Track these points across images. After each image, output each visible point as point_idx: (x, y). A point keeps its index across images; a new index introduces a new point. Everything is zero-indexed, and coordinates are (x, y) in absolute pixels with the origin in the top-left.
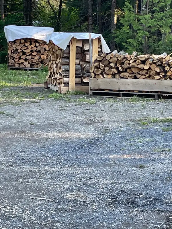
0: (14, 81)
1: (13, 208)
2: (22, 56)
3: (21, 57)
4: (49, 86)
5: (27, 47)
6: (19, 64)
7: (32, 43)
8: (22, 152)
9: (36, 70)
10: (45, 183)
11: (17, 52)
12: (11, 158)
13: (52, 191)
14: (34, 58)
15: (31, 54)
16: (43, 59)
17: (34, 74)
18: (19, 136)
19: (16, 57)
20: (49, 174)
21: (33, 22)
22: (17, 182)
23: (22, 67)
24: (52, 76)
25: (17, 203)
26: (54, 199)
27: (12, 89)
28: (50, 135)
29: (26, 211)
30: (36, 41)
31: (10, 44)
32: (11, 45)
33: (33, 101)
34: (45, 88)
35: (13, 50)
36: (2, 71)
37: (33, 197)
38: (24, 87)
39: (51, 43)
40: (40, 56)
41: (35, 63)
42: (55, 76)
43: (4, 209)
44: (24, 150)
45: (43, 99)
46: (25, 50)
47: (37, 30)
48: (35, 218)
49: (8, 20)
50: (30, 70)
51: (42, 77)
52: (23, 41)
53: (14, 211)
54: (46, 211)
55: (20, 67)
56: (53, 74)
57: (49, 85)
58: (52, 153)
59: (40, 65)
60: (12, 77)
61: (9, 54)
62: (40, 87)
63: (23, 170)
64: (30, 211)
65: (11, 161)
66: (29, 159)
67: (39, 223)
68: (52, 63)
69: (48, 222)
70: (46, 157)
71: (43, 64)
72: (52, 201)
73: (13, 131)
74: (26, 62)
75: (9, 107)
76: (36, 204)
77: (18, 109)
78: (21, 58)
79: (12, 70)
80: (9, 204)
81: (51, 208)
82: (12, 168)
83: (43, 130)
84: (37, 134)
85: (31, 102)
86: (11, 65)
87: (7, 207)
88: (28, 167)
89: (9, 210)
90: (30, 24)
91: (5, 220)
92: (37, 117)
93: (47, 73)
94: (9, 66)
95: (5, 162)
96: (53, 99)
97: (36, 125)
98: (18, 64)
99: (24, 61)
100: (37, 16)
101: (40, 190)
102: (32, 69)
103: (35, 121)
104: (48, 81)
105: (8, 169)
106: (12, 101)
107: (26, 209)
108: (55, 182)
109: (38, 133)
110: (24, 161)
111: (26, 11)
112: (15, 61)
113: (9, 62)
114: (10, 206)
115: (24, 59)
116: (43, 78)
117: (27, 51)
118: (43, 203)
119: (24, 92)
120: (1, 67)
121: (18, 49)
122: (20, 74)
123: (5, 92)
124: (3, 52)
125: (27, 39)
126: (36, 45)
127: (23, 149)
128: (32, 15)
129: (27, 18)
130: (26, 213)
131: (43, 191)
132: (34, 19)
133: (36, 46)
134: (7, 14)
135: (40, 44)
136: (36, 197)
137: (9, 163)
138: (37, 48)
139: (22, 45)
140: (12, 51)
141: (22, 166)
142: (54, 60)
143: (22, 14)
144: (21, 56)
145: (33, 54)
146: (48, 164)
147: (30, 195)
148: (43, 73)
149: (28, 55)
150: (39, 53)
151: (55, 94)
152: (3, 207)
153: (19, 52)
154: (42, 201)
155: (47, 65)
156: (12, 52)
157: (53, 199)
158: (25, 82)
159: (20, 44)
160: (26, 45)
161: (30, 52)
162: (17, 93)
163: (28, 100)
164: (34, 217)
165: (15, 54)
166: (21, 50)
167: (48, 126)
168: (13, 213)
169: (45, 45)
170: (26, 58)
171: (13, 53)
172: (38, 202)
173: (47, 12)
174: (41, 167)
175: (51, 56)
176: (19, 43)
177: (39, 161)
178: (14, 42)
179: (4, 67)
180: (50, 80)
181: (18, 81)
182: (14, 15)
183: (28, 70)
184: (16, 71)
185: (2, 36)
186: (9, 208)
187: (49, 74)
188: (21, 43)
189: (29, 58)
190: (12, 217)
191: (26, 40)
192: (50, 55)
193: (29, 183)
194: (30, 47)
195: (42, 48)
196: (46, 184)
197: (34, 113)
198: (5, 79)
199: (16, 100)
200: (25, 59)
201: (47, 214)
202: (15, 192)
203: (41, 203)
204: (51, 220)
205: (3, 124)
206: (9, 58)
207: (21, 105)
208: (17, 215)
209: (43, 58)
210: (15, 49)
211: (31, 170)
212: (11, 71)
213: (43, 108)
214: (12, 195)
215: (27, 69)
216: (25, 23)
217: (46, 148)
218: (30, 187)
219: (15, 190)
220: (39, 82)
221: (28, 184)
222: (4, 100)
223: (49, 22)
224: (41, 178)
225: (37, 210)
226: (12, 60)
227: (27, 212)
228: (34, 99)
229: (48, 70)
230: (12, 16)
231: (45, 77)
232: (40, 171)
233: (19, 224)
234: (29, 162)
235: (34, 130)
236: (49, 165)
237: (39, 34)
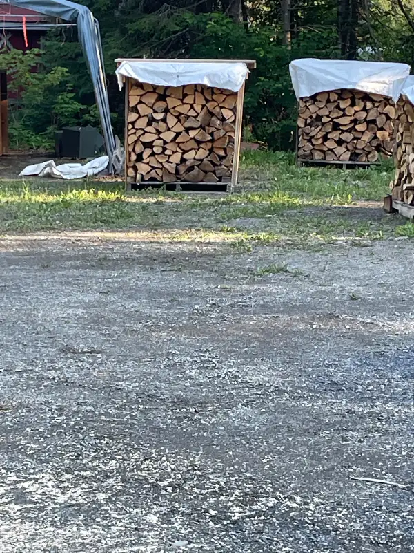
0: (310, 193)
1: (309, 501)
2: (330, 132)
3: (329, 136)
4: (394, 206)
5: (343, 110)
6: (323, 152)
7: (357, 100)
8: (329, 366)
9: (364, 166)
10: (387, 444)
11: (319, 123)
12: (303, 380)
13: (404, 464)
14: (360, 138)
15: (354, 127)
16: (383, 141)
17: (359, 178)
18: (322, 326)
19: (317, 134)
20: (397, 422)
21: (359, 50)
22: (317, 438)
23: (330, 159)
24: (405, 182)
25: (317, 488)
26: (410, 483)
27: (306, 214)
28: (397, 325)
29: (340, 509)
30: (366, 97)
31: (302, 104)
32: (306, 106)
33: (357, 242)
34: (385, 210)
35: (311, 117)
36: (282, 169)
37: (357, 476)
38: (335, 207)
39: (403, 101)
40: (375, 134)
41: (363, 149)
42: (410, 182)
43: (288, 503)
44: (334, 360)
45: (381, 238)
46: (338, 118)
47: (368, 69)
48: (361, 527)
49: (299, 45)
50: (349, 167)
51: (379, 185)
52: (334, 97)
53: (313, 509)
54: (390, 512)
55: (325, 160)
56: (406, 178)
57: (396, 203)
58: (404, 371)
59: (374, 156)
60: (305, 183)
61: (299, 128)
62: (372, 209)
63: (332, 409)
64: (351, 511)
65: (303, 386)
66: (346, 383)
67: (371, 541)
68: (405, 152)
69: (395, 539)
70: (389, 381)
71: (382, 154)
72: (404, 489)
73: (308, 314)
74: (340, 147)
75: (298, 255)
76: (365, 495)
77: (319, 262)
78: (329, 139)
79: (307, 167)
80: (298, 491)
81: (402, 505)
82: (305, 402)
83: (382, 314)
84: (367, 323)
85: (351, 244)
86: (304, 155)
87: (295, 497)
88: (344, 402)
89: (300, 505)
90: (352, 56)
91: (289, 528)
92: (367, 283)
93: (390, 175)
94: (298, 157)
95: (289, 389)
96: (406, 237)
97: (365, 300)
98: (319, 153)
99: (336, 145)
100: (368, 36)
101: (375, 459)
102: (355, 165)
103: (361, 291)
104: (394, 194)
105: (298, 406)
106: (305, 240)
107: (339, 504)
108: (411, 441)
109: (369, 321)
110: (336, 387)
111: (343, 24)
112: (313, 145)
113: (299, 148)
114: (301, 496)
115: (335, 141)
116: (381, 186)
117: (344, 121)
118: (381, 493)
119: (336, 219)
120: (280, 159)
121: (322, 117)
122: (325, 176)
123: (290, 220)
124: (284, 122)
125: (343, 90)
126: (365, 106)
127: (333, 357)
128: (357, 34)
129: (344, 40)
130: (340, 515)
131: (380, 464)
132: (362, 42)
133: (365, 109)
134: (295, 30)
135: (376, 105)
136: (365, 476)
137: (300, 391)
138: (368, 113)
139: (332, 106)
140: (306, 120)
141: (330, 400)
142: (410, 144)
143: (334, 30)
144: (328, 133)
145: (357, 127)
146: (393, 396)
147: (350, 470)
148: (381, 175)
149: (346, 131)
150: (373, 126)
151: (410, 226)
152: (285, 498)
153: (323, 124)
154: (379, 487)
155: (390, 156)
156: (308, 122)
157: (405, 484)
158: (338, 196)
159: (329, 104)
160: (342, 106)
161: (351, 123)
162: (319, 222)
163: (345, 239)
164: (359, 525)
165: (313, 128)
166: (329, 119)
167: (392, 305)
168: (310, 513)
169: (388, 106)
170: (339, 138)
171: (310, 125)
172: (369, 488)
173: (393, 25)
174: (376, 404)
175: (402, 134)
176: (325, 101)
177: (371, 388)
178: (314, 98)
179: (286, 160)
180: (400, 191)
181: (321, 194)
182: (313, 33)
183: (344, 167)
184: (315, 169)
185: (284, 84)
186: (299, 499)
187: (397, 177)
188: (328, 101)
189: (347, 137)
190: (308, 523)
191: (342, 93)
192: (401, 130)
193: (346, 440)
194: (351, 111)
195: (380, 113)
196: (388, 447)
197: (359, 272)
198: (290, 188)
199: (315, 238)
200: (337, 139)
201: (390, 519)
202: (314, 462)
203: (377, 492)
204: (402, 535)
205: (283, 295)
206: (299, 137)
207: (327, 253)
208: (320, 519)
209: (381, 139)
210: (314, 116)
211: (353, 409)
212: (304, 168)
213: (381, 260)
214: (306, 468)
215: (342, 165)
216: (339, 52)
217: (388, 357)
218: (349, 452)
219: (313, 456)
220: (372, 196)
221: (344, 443)
222: (287, 238)
223: (398, 51)
224: (377, 431)
225: (366, 510)
226: (306, 141)
227: (342, 513)
228: (357, 238)
229: (395, 168)
230: (308, 36)
231: (387, 185)
232: (374, 415)
233: (323, 539)
234: (346, 391)
235: (360, 313)
236: (395, 399)
237: (375, 78)
